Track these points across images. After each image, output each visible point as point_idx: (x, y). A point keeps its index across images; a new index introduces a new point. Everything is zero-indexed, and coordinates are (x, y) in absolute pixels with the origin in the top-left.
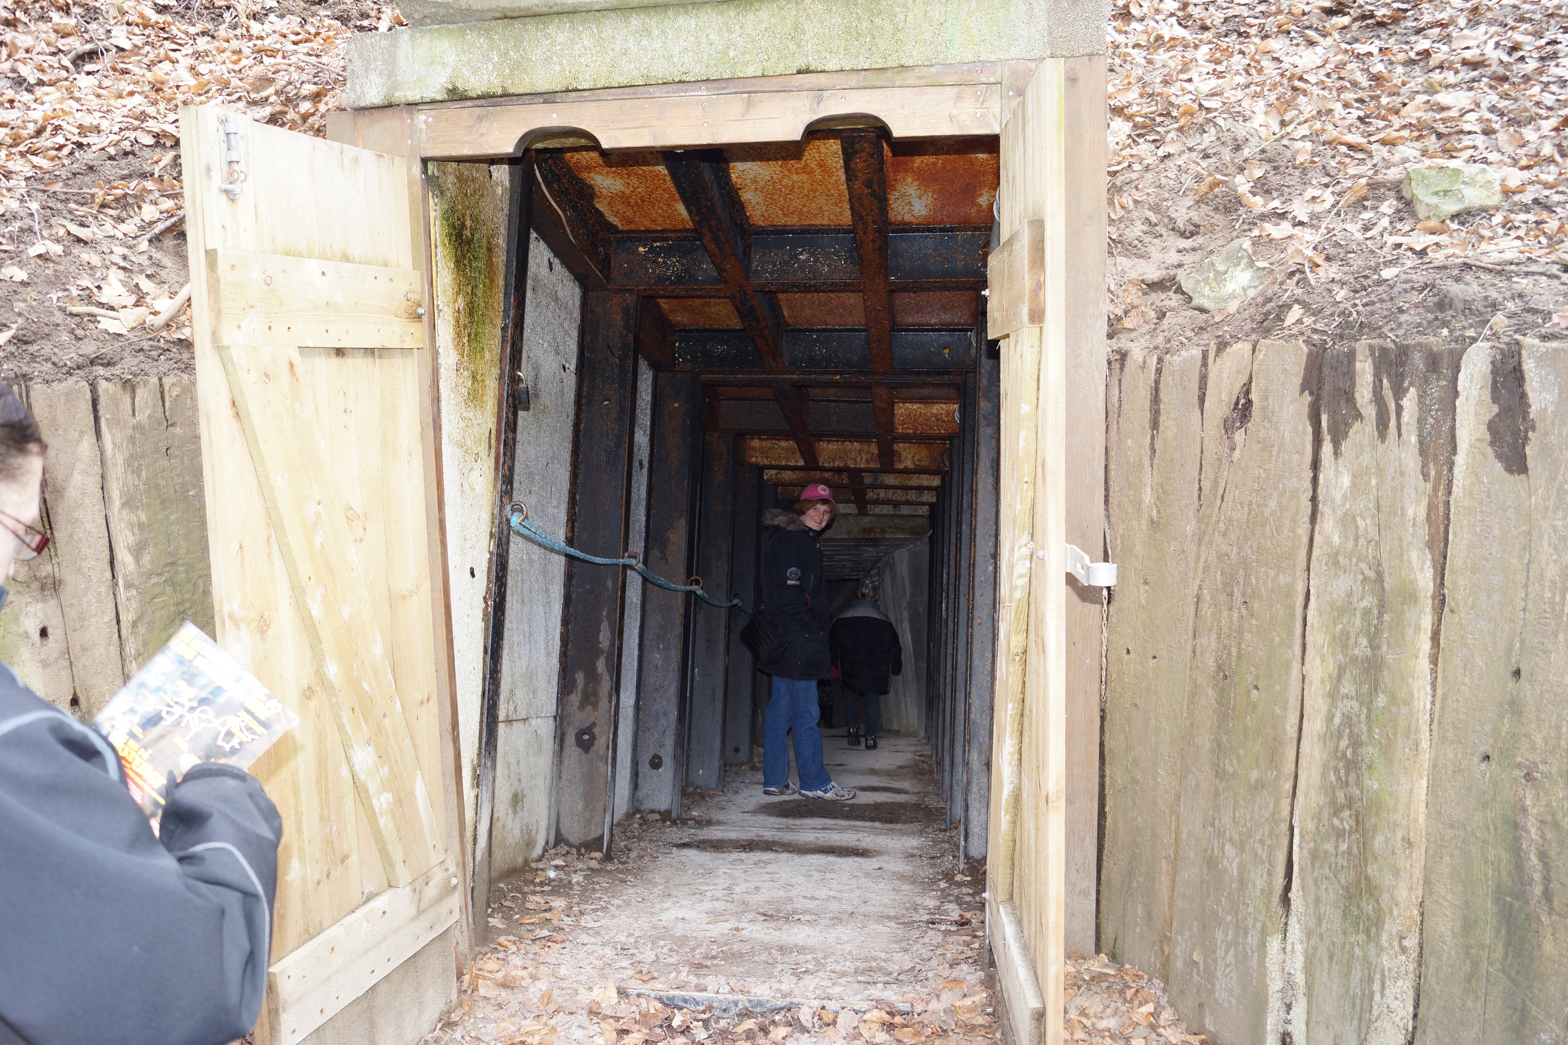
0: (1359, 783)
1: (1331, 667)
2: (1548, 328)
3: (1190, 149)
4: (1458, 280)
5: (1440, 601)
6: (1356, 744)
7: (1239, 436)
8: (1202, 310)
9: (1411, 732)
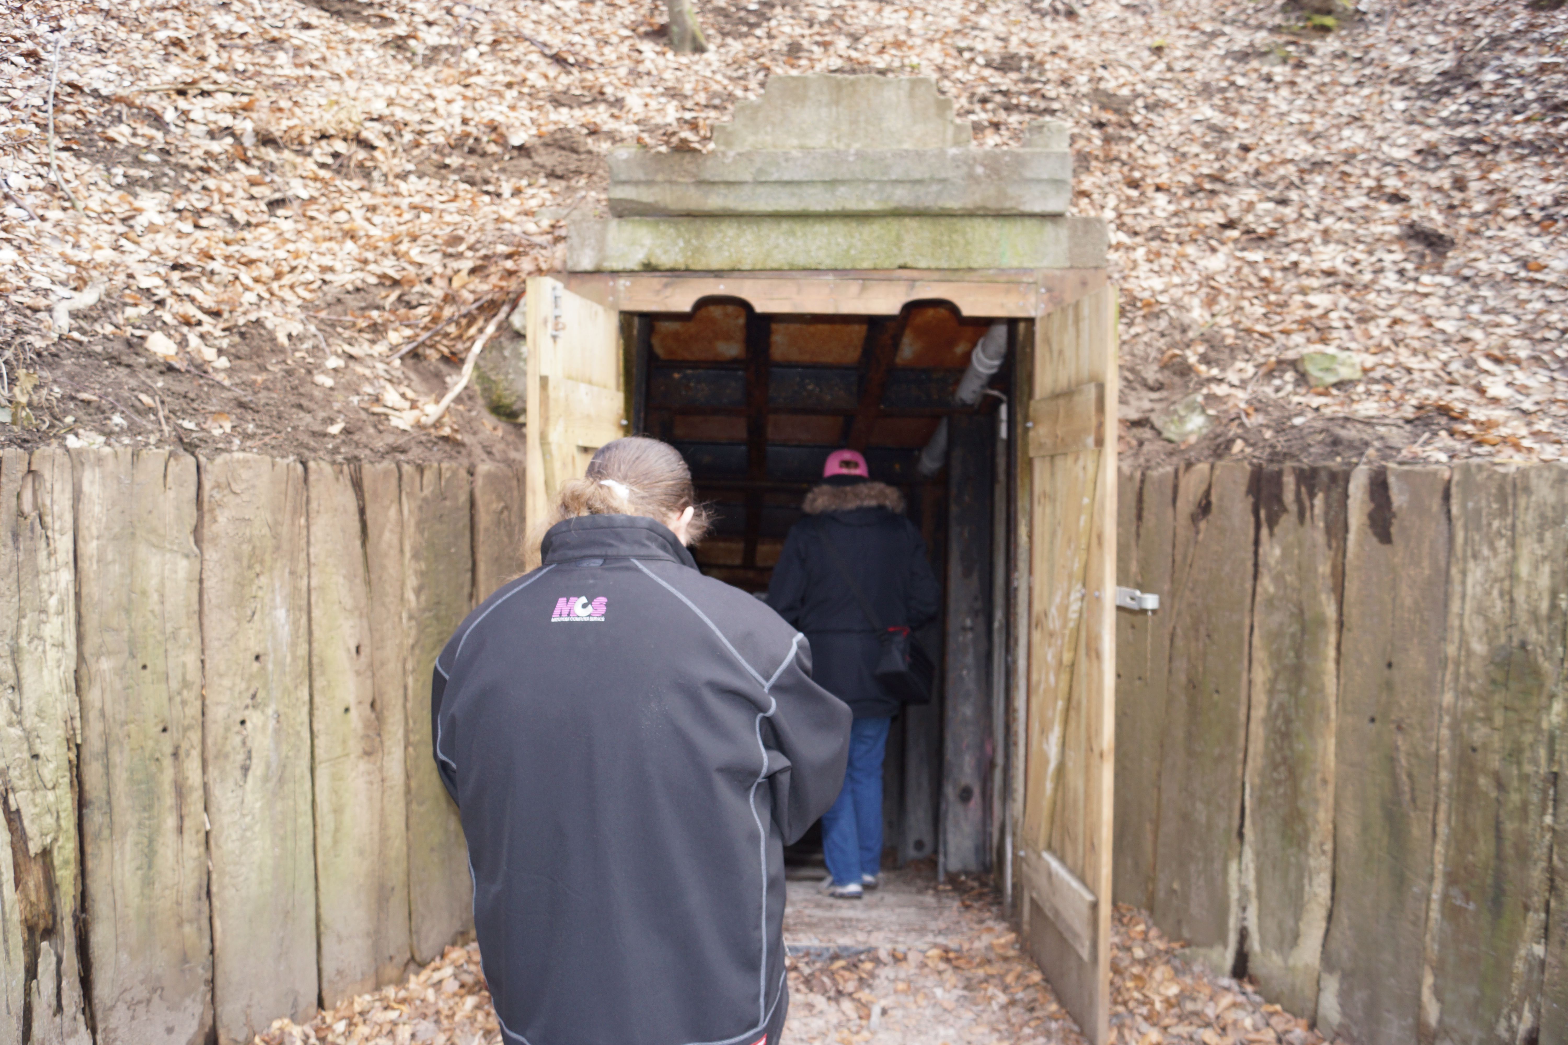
0: (1291, 748)
1: (1269, 673)
2: (1400, 458)
3: (1152, 330)
4: (1343, 427)
5: (1341, 625)
6: (1288, 721)
7: (1203, 525)
8: (1170, 441)
9: (1324, 710)
